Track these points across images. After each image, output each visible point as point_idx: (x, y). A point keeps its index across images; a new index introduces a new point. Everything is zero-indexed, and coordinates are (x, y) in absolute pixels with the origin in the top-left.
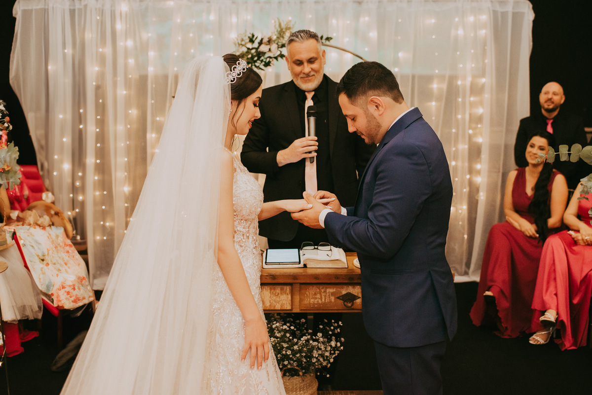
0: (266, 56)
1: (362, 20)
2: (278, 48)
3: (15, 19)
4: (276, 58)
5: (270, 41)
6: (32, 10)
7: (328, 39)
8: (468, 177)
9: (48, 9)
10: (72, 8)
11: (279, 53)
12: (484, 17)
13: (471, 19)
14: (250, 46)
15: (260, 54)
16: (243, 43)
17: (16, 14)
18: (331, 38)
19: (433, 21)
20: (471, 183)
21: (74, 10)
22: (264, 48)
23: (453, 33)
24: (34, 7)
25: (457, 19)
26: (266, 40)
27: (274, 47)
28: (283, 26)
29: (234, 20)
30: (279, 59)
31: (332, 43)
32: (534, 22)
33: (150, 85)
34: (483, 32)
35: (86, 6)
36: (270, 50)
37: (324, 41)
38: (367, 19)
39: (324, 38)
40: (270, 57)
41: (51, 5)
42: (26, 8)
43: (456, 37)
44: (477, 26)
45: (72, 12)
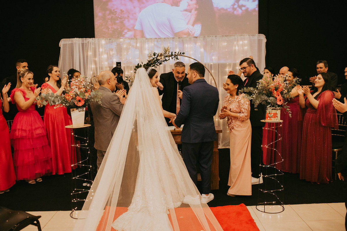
0: (160, 60)
1: (197, 44)
2: (164, 57)
3: (60, 48)
4: (164, 61)
5: (161, 55)
6: (67, 44)
7: (183, 53)
9: (73, 43)
10: (82, 43)
11: (165, 59)
12: (246, 42)
13: (241, 43)
14: (154, 57)
15: (157, 60)
16: (151, 56)
17: (60, 46)
18: (185, 53)
19: (226, 44)
21: (83, 43)
22: (159, 58)
23: (234, 48)
25: (235, 43)
26: (159, 55)
27: (163, 57)
28: (166, 49)
29: (147, 46)
30: (165, 61)
31: (185, 55)
32: (266, 43)
34: (246, 48)
35: (88, 42)
36: (161, 58)
38: (199, 44)
39: (182, 53)
40: (161, 61)
41: (74, 42)
42: (64, 43)
43: (235, 50)
44: (243, 45)
45: (83, 44)
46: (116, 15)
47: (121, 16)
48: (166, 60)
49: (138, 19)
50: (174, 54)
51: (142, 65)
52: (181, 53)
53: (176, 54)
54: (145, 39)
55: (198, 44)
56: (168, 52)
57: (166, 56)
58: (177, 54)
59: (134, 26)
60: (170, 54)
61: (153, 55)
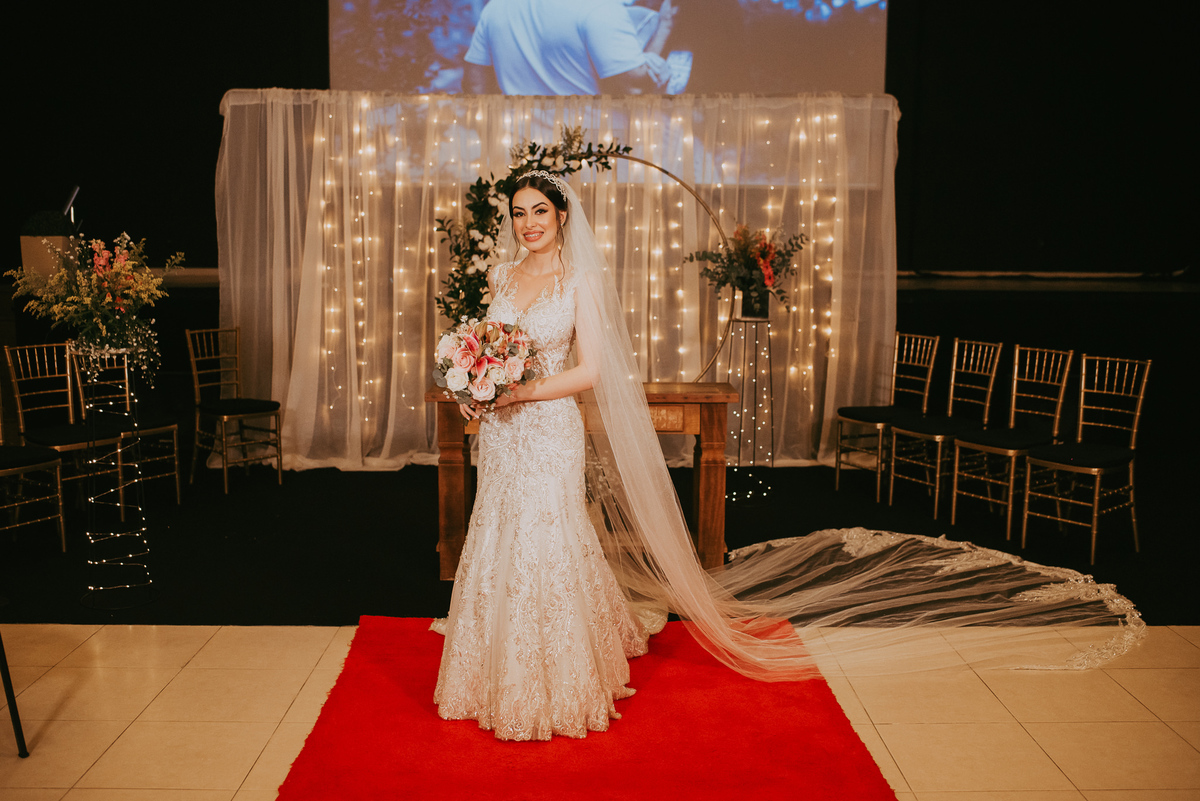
1: (674, 120)
2: (565, 160)
3: (222, 118)
5: (555, 153)
6: (244, 107)
7: (627, 149)
8: (814, 327)
9: (265, 105)
10: (296, 104)
11: (566, 166)
12: (834, 117)
13: (817, 119)
14: (529, 158)
16: (521, 154)
17: (223, 112)
18: (631, 149)
19: (767, 122)
20: (818, 335)
21: (300, 106)
22: (547, 161)
23: (792, 137)
24: (247, 103)
25: (798, 120)
26: (549, 151)
27: (560, 159)
28: (571, 132)
29: (507, 120)
30: (567, 174)
31: (631, 154)
32: (900, 123)
33: (398, 206)
34: (833, 137)
35: (316, 102)
36: (554, 163)
37: (621, 152)
38: (680, 119)
39: (622, 147)
41: (269, 101)
42: (236, 104)
43: (797, 143)
44: (825, 129)
45: (297, 109)
46: (405, 12)
47: (420, 16)
48: (570, 170)
49: (479, 29)
50: (595, 149)
51: (492, 183)
52: (618, 148)
53: (604, 150)
54: (502, 96)
55: (677, 120)
56: (576, 144)
57: (572, 158)
58: (608, 152)
59: (464, 49)
60: (584, 149)
61: (526, 150)
